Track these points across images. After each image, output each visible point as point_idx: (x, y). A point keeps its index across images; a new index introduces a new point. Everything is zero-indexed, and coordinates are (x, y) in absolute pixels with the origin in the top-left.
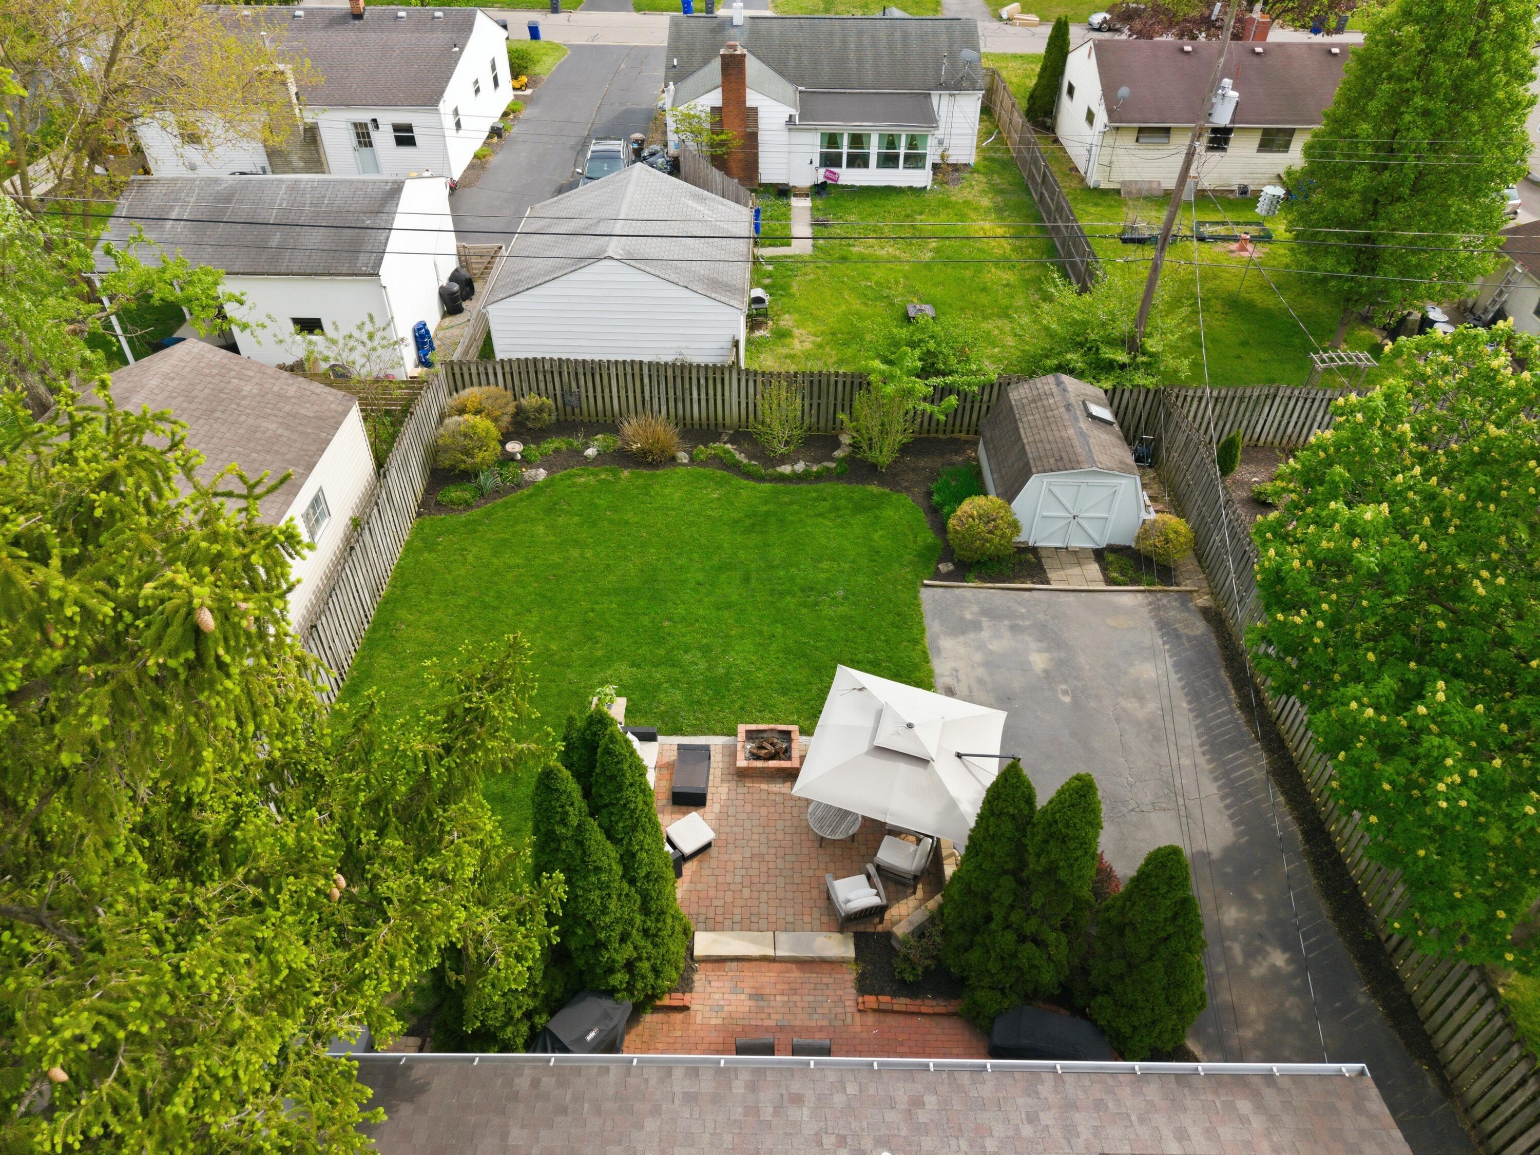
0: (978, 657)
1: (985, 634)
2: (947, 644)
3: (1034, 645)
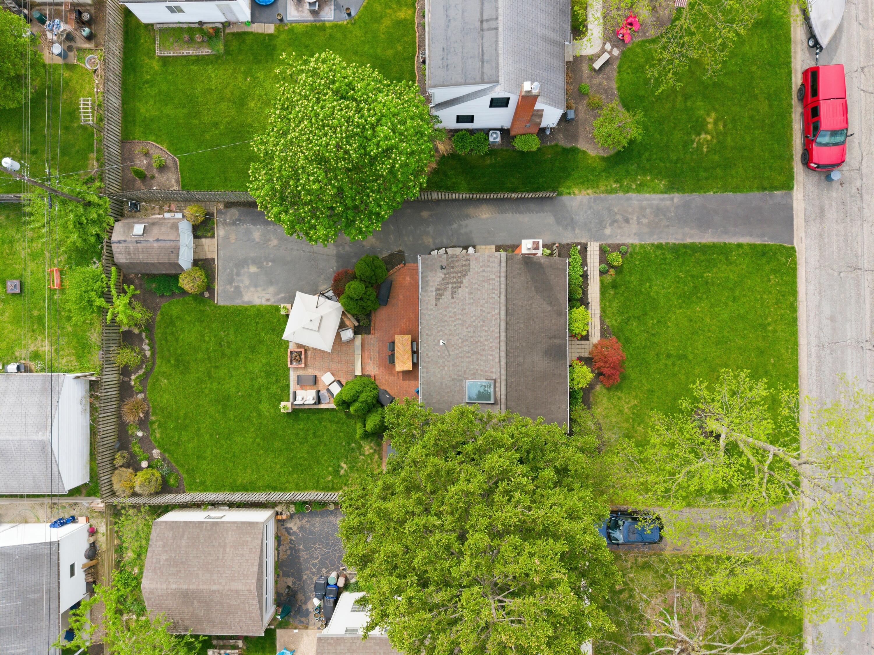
3: (246, 270)
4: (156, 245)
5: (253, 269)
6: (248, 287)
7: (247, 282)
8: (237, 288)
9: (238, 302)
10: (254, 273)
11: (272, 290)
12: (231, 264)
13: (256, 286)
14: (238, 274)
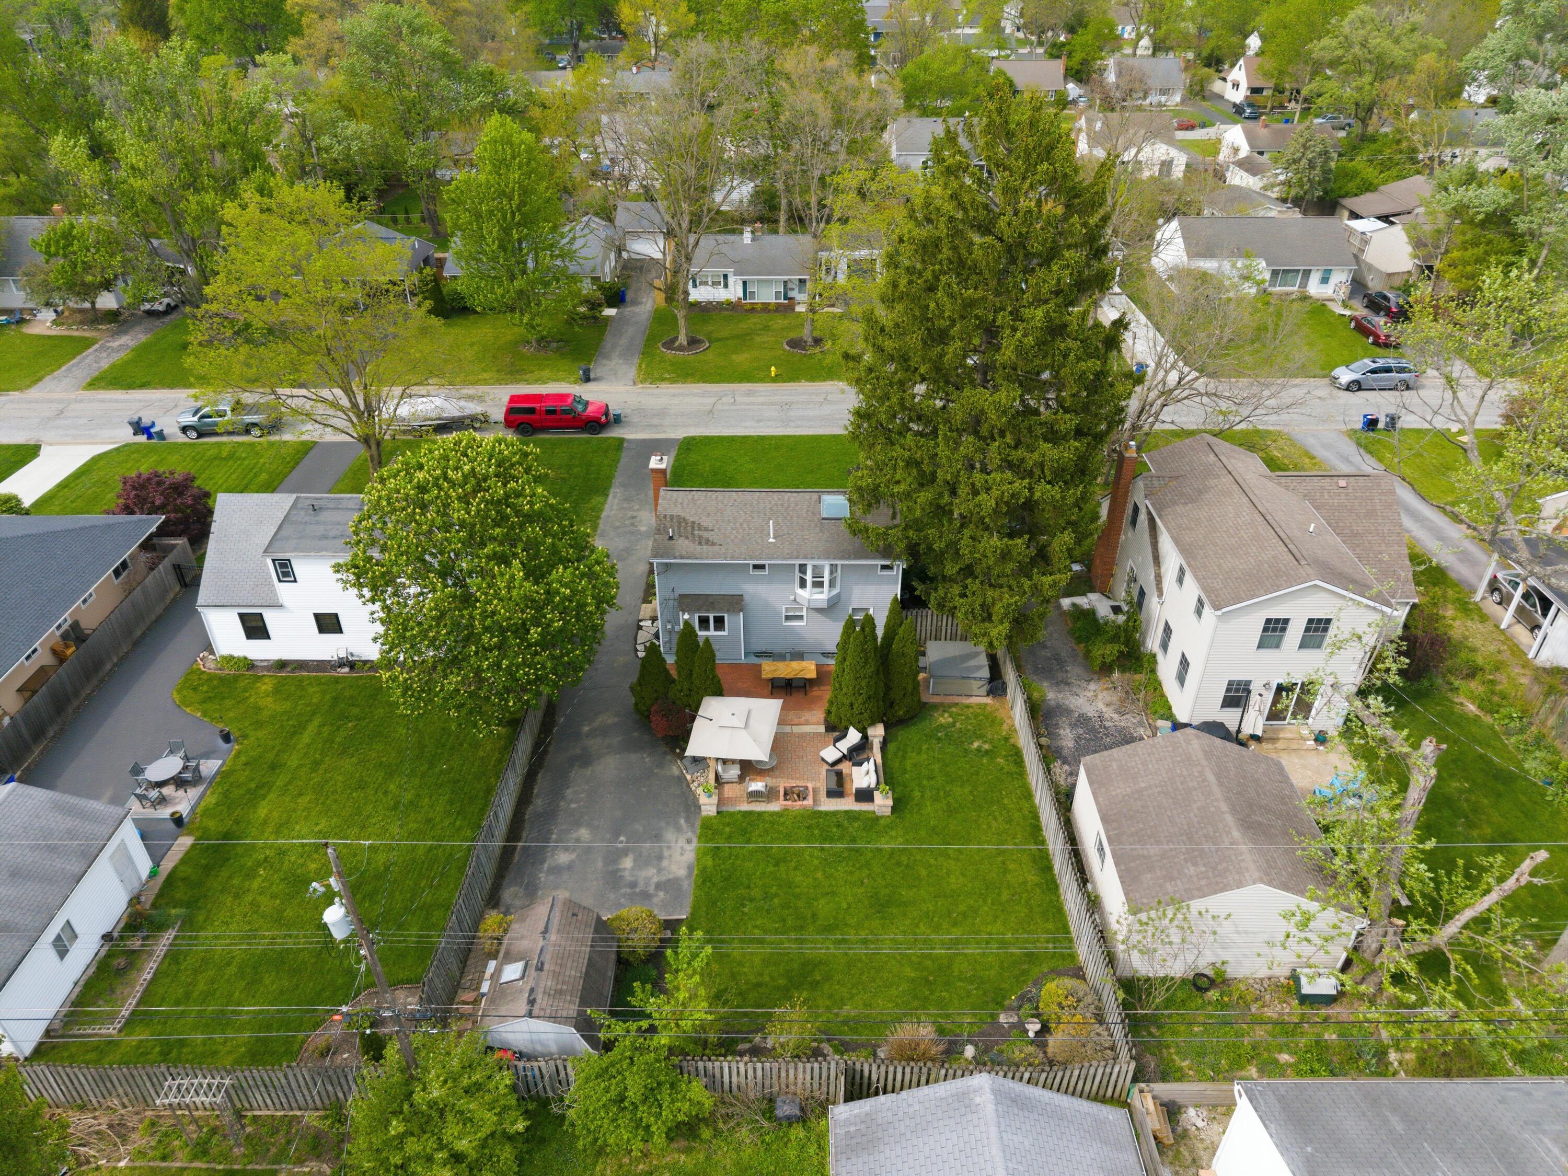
0: (665, 863)
1: (655, 880)
2: (682, 872)
3: (626, 873)
4: (553, 937)
5: (627, 863)
6: (660, 870)
7: (651, 871)
8: (658, 886)
9: (688, 886)
10: (635, 861)
11: (670, 835)
12: (612, 896)
13: (660, 858)
14: (633, 885)
